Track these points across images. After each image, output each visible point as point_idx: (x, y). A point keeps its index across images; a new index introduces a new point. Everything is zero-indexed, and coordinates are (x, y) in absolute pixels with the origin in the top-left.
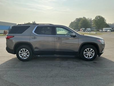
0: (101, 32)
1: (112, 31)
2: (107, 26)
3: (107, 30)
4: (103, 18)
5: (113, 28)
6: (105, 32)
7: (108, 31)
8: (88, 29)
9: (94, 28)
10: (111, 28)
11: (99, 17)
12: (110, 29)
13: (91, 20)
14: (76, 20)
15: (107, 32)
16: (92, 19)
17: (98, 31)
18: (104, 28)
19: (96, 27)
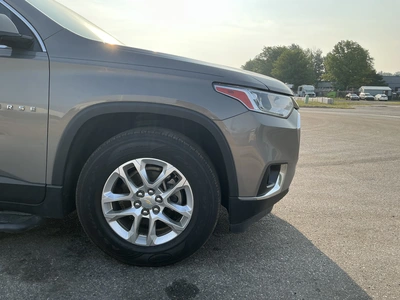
0: (353, 99)
1: (390, 99)
2: (378, 79)
3: (375, 93)
4: (362, 50)
5: (396, 89)
6: (368, 99)
7: (379, 96)
8: (304, 87)
9: (327, 85)
10: (388, 88)
11: (348, 44)
12: (387, 91)
13: (319, 55)
14: (264, 53)
15: (372, 99)
16: (324, 55)
17: (342, 96)
18: (363, 88)
19: (334, 81)
